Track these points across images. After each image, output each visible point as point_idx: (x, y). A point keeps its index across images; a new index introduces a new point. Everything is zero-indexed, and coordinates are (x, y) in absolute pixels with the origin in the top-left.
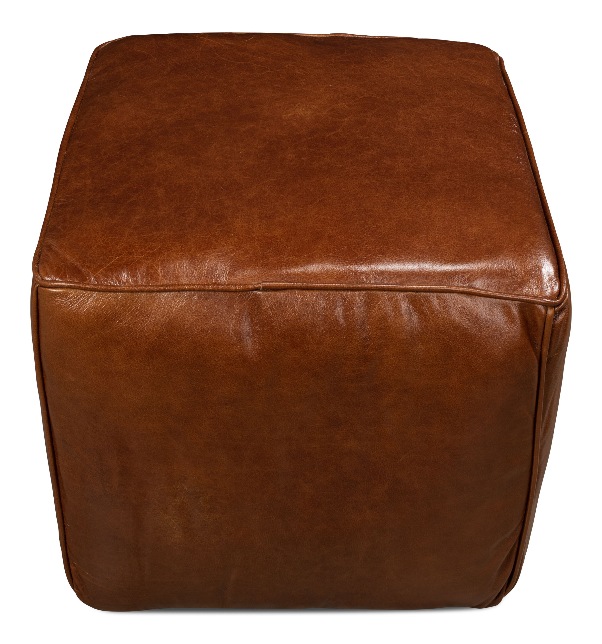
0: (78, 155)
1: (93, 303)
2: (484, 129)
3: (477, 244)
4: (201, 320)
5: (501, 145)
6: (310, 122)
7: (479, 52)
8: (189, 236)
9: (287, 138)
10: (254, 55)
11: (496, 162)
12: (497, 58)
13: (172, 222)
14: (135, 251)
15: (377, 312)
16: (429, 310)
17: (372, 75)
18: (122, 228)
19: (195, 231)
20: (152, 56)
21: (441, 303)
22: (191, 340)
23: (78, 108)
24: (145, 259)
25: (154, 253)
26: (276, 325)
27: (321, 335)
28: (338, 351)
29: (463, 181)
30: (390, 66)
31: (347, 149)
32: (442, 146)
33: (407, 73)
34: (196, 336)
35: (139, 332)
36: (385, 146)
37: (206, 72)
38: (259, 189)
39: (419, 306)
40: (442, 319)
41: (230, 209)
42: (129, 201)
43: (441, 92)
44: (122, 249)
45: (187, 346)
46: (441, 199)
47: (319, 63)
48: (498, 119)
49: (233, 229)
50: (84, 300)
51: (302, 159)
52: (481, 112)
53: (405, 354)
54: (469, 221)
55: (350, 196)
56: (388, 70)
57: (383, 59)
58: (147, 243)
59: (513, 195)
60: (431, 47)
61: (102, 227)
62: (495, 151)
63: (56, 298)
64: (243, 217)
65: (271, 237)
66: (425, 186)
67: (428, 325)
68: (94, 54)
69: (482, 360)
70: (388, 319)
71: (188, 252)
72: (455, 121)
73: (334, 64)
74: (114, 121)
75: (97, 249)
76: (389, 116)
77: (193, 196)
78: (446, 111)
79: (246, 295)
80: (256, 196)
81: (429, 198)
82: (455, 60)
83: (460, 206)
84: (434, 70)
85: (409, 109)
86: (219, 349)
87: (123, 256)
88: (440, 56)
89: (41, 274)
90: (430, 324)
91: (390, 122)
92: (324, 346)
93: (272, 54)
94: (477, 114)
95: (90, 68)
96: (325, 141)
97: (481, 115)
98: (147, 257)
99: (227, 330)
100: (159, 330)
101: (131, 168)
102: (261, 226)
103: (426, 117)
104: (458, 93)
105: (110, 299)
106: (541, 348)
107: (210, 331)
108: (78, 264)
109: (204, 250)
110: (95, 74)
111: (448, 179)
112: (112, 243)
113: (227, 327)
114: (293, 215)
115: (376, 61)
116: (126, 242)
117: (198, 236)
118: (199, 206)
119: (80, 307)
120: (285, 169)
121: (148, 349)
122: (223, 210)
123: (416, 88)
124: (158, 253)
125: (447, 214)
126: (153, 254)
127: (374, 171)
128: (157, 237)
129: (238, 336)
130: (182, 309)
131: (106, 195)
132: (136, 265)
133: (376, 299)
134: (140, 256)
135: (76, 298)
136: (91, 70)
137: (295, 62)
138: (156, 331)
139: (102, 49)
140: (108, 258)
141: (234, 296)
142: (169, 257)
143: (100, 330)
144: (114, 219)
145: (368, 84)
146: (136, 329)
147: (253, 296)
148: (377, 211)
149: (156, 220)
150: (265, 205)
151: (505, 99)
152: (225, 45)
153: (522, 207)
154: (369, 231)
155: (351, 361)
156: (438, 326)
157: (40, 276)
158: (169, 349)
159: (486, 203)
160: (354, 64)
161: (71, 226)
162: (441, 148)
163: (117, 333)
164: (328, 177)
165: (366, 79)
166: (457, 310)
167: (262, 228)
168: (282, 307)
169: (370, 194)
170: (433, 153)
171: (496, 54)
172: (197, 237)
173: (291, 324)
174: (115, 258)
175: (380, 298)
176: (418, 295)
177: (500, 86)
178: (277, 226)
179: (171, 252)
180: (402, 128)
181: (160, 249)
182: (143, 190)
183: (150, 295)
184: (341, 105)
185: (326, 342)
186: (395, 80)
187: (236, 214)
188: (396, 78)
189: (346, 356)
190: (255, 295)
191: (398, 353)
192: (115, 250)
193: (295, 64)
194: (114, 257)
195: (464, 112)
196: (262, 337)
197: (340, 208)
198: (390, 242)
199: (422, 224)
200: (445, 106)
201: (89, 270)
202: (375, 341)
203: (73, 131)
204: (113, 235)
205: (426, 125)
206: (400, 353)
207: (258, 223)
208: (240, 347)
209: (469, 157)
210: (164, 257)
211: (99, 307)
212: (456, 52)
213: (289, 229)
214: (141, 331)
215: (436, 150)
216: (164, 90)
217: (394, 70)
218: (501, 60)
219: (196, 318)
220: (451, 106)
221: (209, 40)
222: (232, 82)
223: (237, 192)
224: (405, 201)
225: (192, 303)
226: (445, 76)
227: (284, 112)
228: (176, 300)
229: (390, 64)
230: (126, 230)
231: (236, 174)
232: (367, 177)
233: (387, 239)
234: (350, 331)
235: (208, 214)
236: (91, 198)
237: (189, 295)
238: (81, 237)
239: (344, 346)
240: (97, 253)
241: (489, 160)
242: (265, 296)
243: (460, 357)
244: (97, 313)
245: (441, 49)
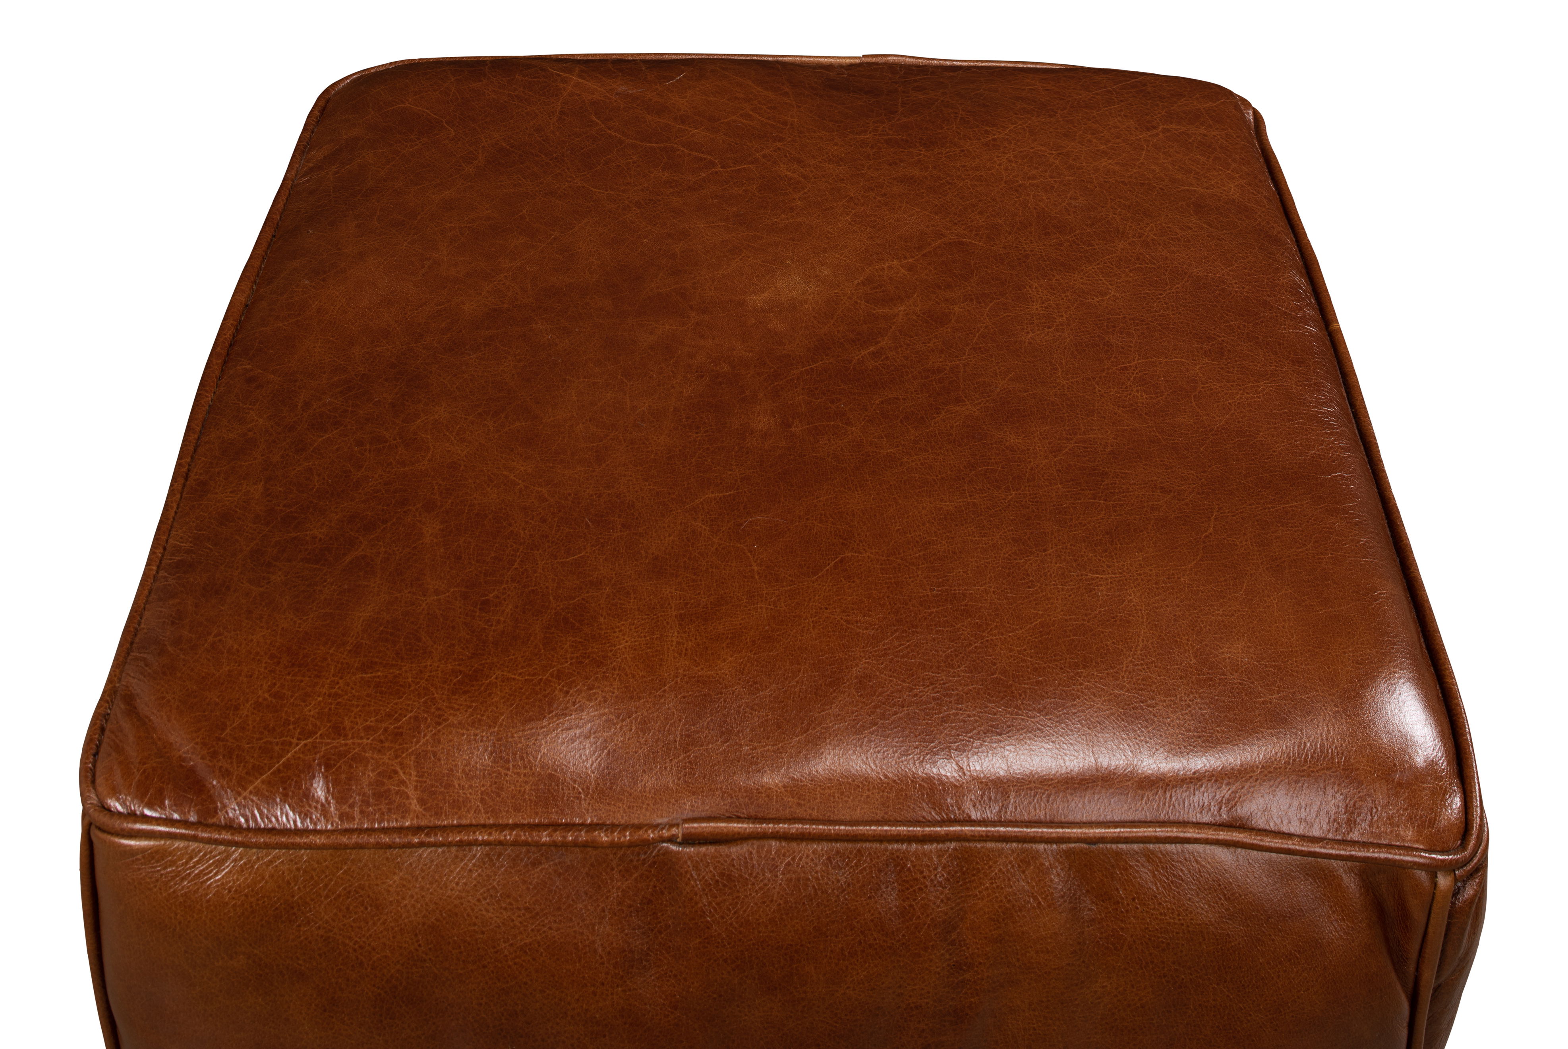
0: (241, 405)
1: (233, 876)
2: (1239, 327)
3: (1246, 695)
4: (520, 919)
5: (1282, 375)
6: (815, 317)
7: (1210, 104)
8: (494, 676)
9: (755, 366)
10: (683, 122)
11: (1275, 428)
12: (1248, 114)
13: (453, 628)
14: (352, 722)
15: (988, 897)
16: (1125, 889)
17: (963, 179)
18: (323, 648)
19: (512, 659)
20: (446, 123)
21: (1157, 870)
22: (493, 972)
23: (259, 263)
24: (375, 748)
25: (401, 730)
26: (719, 934)
27: (839, 960)
28: (883, 999)
29: (1199, 493)
30: (1004, 153)
31: (904, 399)
32: (1140, 385)
33: (1046, 171)
34: (507, 961)
35: (355, 950)
36: (998, 390)
37: (568, 169)
38: (681, 523)
39: (1098, 880)
40: (1161, 914)
41: (606, 589)
42: (348, 559)
43: (1129, 224)
44: (317, 716)
45: (483, 989)
46: (1147, 552)
47: (836, 144)
48: (1268, 295)
49: (610, 654)
50: (207, 868)
51: (793, 429)
52: (1226, 279)
53: (1062, 1003)
54: (1223, 621)
55: (915, 549)
56: (1000, 165)
57: (987, 132)
58: (382, 697)
59: (1326, 532)
60: (1097, 94)
61: (271, 644)
62: (1270, 395)
63: (133, 861)
64: (637, 613)
65: (709, 677)
66: (1104, 512)
67: (1122, 929)
68: (316, 108)
69: (1266, 1016)
70: (1018, 916)
71: (490, 726)
72: (1168, 308)
73: (872, 147)
74: (338, 307)
75: (253, 713)
76: (1007, 298)
77: (512, 546)
78: (1145, 279)
79: (638, 854)
80: (672, 548)
81: (1116, 548)
82: (1155, 132)
83: (1196, 574)
84: (1110, 161)
85: (1054, 276)
86: (567, 995)
87: (316, 738)
88: (1120, 122)
89: (100, 789)
90: (1128, 926)
91: (1009, 316)
92: (848, 988)
93: (726, 120)
94: (1218, 286)
95: (302, 147)
96: (850, 374)
97: (1228, 287)
98: (381, 741)
99: (589, 946)
100: (407, 945)
101: (365, 450)
102: (683, 644)
103: (1096, 299)
104: (1170, 226)
105: (276, 866)
106: (1418, 969)
107: (544, 949)
108: (196, 761)
109: (531, 720)
110: (311, 165)
111: (1162, 488)
112: (292, 697)
113: (588, 939)
114: (767, 609)
115: (970, 139)
116: (329, 696)
117: (516, 677)
118: (527, 578)
119: (198, 889)
120: (749, 463)
121: (380, 994)
122: (588, 592)
123: (1069, 215)
124: (410, 729)
125: (1165, 600)
126: (396, 734)
127: (973, 466)
128: (410, 680)
129: (617, 962)
130: (468, 892)
131: (293, 535)
132: (351, 766)
133: (985, 864)
134: (362, 738)
135: (187, 863)
136: (303, 152)
137: (779, 145)
138: (401, 947)
139: (335, 95)
140: (277, 744)
141: (607, 855)
142: (439, 742)
143: (251, 945)
144: (305, 618)
145: (953, 205)
146: (347, 941)
147: (657, 855)
148: (985, 595)
149: (412, 623)
150: (695, 574)
151: (1279, 233)
152: (617, 94)
153: (1351, 570)
154: (963, 657)
155: (919, 1022)
156: (1150, 931)
157: (97, 796)
158: (434, 992)
159: (1262, 563)
160: (920, 148)
161: (194, 636)
162: (1138, 391)
163: (296, 953)
164: (858, 489)
165: (949, 188)
166: (1199, 889)
167: (686, 650)
168: (735, 886)
169: (964, 542)
170: (1119, 406)
171: (1246, 103)
172: (514, 679)
173: (759, 932)
174: (297, 745)
175: (995, 862)
176: (1096, 852)
177: (1265, 197)
178: (724, 645)
179: (443, 728)
180: (1038, 332)
181: (416, 718)
182: (389, 524)
183: (386, 853)
184: (890, 267)
185: (851, 977)
186: (1017, 191)
187: (621, 604)
188: (1020, 186)
189: (905, 1009)
190: (664, 854)
191: (1042, 1002)
192: (299, 718)
193: (779, 149)
194: (295, 741)
195: (1188, 281)
196: (682, 965)
197: (888, 588)
198: (1020, 695)
199: (1102, 635)
200: (1140, 264)
201: (225, 783)
202: (982, 971)
203: (239, 328)
204: (297, 669)
205: (1099, 322)
206: (1048, 1001)
207: (676, 634)
208: (624, 991)
209: (1208, 415)
210: (426, 744)
211: (249, 887)
212: (1156, 108)
213: (755, 654)
214: (361, 947)
215: (1126, 397)
216: (466, 219)
217: (1013, 165)
218: (1258, 118)
219: (505, 914)
220: (1154, 263)
221: (580, 80)
222: (629, 198)
223: (625, 534)
224: (1054, 561)
225: (496, 875)
226: (1136, 178)
227: (750, 286)
228: (453, 867)
229: (1006, 147)
230: (332, 655)
231: (625, 476)
232: (957, 488)
233: (1011, 685)
234: (916, 949)
235: (547, 604)
236: (255, 542)
237: (488, 855)
238: (214, 675)
239: (900, 987)
240: (251, 726)
241: (1258, 422)
242: (689, 859)
243: (1206, 1007)
244: (243, 904)
245: (1121, 101)
